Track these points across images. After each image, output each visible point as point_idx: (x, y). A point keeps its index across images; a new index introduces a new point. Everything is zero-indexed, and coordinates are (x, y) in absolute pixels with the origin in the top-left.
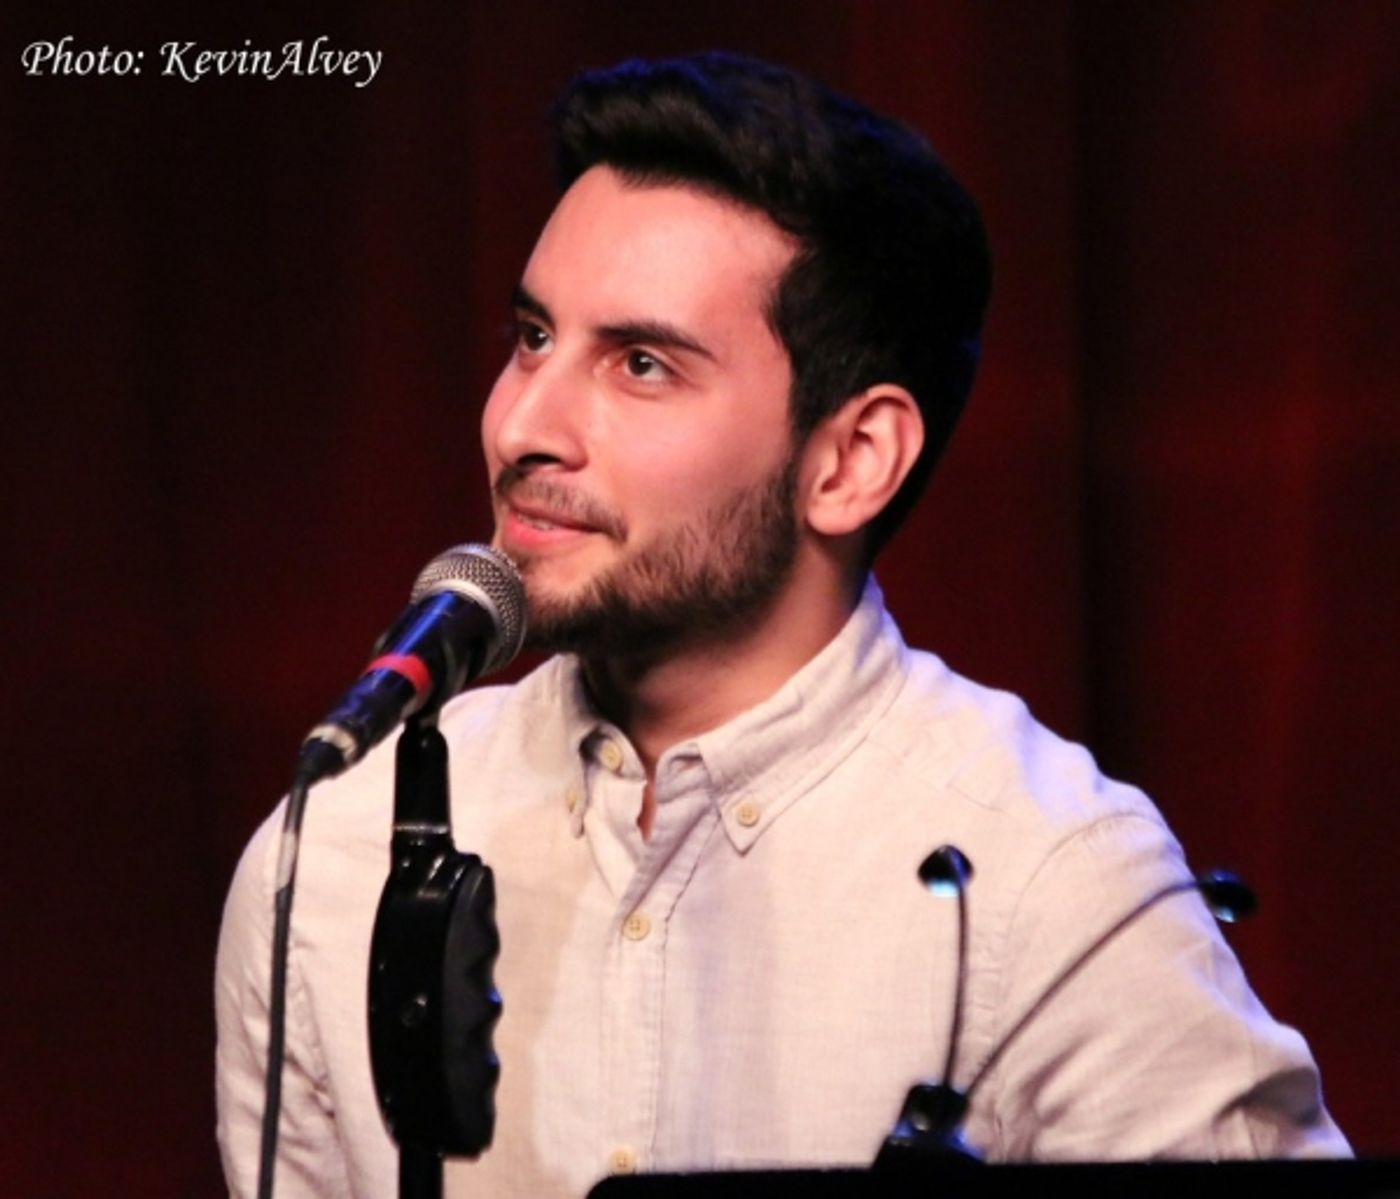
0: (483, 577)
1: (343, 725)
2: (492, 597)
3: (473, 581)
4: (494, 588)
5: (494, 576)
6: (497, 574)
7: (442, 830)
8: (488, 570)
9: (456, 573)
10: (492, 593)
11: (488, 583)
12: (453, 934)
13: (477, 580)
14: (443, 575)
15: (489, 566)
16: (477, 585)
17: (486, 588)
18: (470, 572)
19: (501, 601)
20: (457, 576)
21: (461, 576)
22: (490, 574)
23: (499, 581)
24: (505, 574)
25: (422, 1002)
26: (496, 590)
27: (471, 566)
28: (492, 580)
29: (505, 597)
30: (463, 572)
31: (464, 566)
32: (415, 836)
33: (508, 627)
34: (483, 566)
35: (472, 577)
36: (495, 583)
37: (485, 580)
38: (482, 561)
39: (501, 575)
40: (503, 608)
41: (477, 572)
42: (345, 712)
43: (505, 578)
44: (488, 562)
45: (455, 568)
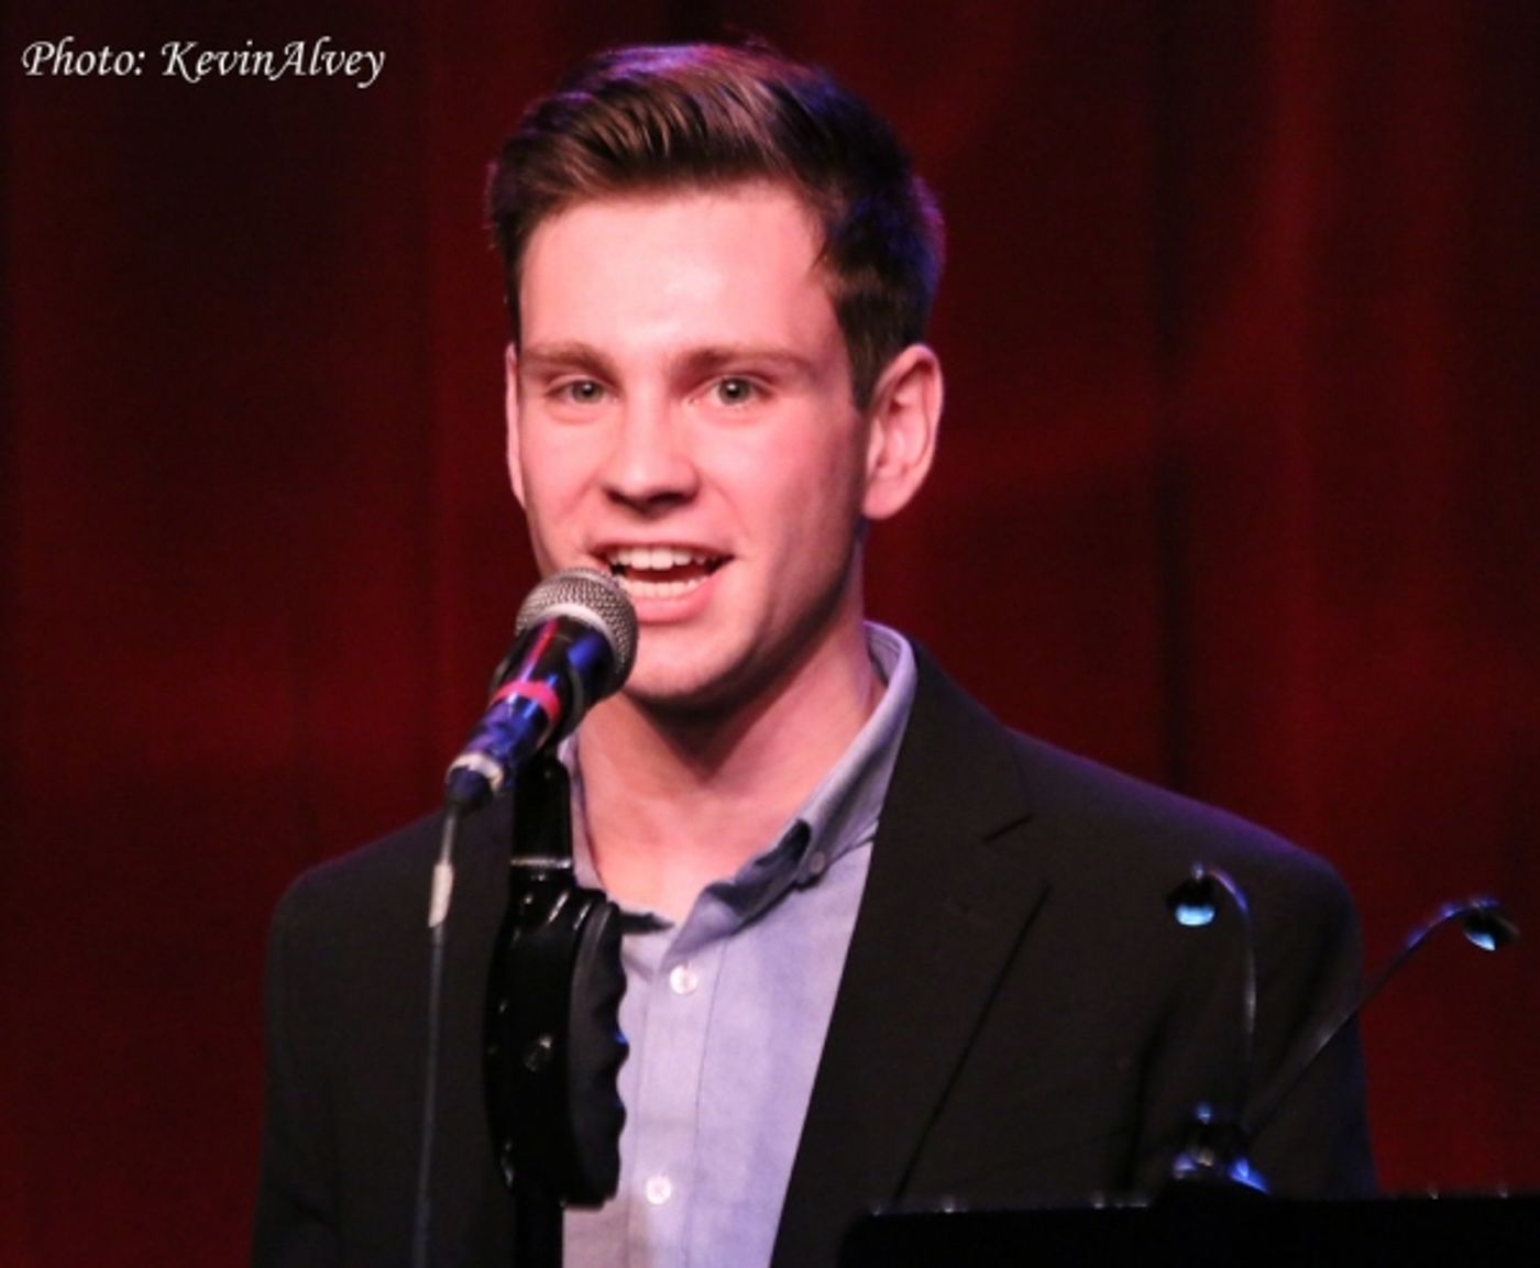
0: (598, 601)
1: (487, 752)
2: (608, 623)
3: (588, 605)
4: (608, 612)
5: (607, 600)
6: (611, 598)
7: (566, 864)
8: (603, 594)
9: (569, 597)
10: (607, 618)
11: (602, 607)
12: (580, 973)
13: (592, 605)
14: (556, 600)
15: (603, 590)
16: (592, 609)
17: (602, 612)
18: (584, 596)
19: (616, 626)
20: (571, 600)
21: (574, 600)
22: (604, 597)
23: (613, 605)
24: (618, 598)
25: (546, 1044)
26: (611, 615)
27: (584, 589)
28: (606, 605)
29: (620, 622)
30: (577, 596)
31: (577, 589)
32: (538, 870)
33: (623, 654)
34: (596, 589)
35: (587, 602)
36: (610, 607)
37: (600, 604)
38: (594, 584)
39: (614, 600)
40: (618, 633)
41: (591, 596)
42: (485, 740)
43: (619, 602)
44: (600, 586)
45: (567, 591)
